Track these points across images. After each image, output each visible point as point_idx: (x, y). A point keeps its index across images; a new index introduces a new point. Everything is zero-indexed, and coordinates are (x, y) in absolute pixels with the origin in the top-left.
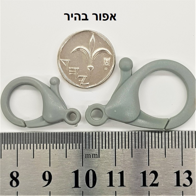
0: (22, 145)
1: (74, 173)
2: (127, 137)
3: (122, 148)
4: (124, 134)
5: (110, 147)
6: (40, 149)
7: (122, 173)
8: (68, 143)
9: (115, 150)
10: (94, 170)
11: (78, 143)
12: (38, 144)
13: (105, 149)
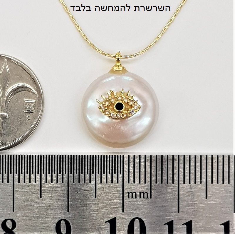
0: (22, 176)
1: (109, 224)
2: (198, 164)
3: (190, 183)
4: (194, 159)
5: (170, 180)
6: (52, 182)
7: (189, 225)
8: (98, 173)
9: (177, 185)
10: (143, 219)
11: (115, 173)
12: (48, 175)
13: (161, 185)
